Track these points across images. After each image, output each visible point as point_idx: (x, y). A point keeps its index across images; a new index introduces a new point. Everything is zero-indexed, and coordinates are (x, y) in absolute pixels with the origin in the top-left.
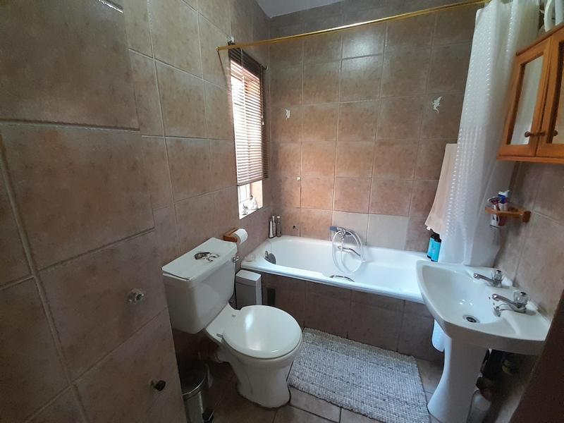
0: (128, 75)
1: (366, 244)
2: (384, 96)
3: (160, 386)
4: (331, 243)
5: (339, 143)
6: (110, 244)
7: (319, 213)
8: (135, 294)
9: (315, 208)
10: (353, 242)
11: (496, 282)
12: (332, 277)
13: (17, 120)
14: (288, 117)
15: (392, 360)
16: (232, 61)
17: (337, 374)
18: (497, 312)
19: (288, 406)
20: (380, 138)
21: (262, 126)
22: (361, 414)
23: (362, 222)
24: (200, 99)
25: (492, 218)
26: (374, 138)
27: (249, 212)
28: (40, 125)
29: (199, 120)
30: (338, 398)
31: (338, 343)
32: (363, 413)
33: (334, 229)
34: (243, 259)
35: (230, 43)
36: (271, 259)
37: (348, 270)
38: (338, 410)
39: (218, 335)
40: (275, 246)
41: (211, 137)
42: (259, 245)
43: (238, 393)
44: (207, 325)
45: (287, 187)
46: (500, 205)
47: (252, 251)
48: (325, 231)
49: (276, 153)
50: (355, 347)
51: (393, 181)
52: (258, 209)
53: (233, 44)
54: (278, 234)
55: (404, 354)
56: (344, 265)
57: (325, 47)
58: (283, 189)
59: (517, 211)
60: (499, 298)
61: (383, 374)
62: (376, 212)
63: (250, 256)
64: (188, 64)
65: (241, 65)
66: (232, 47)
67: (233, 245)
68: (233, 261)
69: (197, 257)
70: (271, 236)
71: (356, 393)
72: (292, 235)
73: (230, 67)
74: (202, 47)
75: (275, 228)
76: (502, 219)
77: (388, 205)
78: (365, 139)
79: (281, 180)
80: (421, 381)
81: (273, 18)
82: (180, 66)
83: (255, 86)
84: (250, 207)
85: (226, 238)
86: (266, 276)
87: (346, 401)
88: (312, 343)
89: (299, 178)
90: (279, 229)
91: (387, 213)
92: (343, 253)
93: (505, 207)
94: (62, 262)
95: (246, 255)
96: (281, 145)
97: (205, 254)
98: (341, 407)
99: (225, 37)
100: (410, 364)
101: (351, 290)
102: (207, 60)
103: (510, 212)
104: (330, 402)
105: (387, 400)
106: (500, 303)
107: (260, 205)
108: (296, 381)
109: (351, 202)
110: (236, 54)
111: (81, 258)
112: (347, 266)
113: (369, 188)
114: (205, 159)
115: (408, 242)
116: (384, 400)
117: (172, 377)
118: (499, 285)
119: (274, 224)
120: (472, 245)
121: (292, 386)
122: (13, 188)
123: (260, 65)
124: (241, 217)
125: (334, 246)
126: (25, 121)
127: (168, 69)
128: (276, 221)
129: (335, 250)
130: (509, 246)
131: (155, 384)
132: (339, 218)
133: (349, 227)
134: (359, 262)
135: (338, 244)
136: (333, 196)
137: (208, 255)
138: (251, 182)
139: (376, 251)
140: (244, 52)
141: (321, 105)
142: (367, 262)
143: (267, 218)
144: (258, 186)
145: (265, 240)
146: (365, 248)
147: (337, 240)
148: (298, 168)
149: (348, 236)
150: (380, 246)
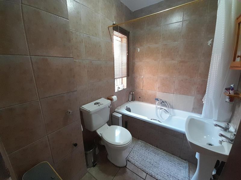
0: (70, 41)
1: (172, 108)
2: (182, 40)
3: (76, 145)
4: (155, 105)
5: (160, 62)
6: (62, 94)
7: (150, 92)
8: (68, 111)
9: (149, 90)
10: (166, 106)
11: (226, 129)
12: (152, 119)
13: (36, 56)
14: (139, 51)
15: (176, 160)
16: (114, 31)
17: (148, 160)
18: (221, 142)
19: (125, 168)
20: (180, 59)
21: (127, 55)
22: (155, 178)
23: (170, 97)
24: (100, 46)
25: (227, 98)
26: (177, 59)
27: (120, 90)
28: (43, 57)
29: (99, 54)
30: (147, 170)
31: (152, 148)
32: (156, 178)
33: (157, 100)
34: (116, 108)
35: (113, 24)
36: (129, 110)
37: (162, 118)
38: (145, 174)
39: (100, 134)
40: (130, 105)
41: (104, 60)
42: (124, 103)
43: (107, 158)
44: (97, 130)
45: (137, 80)
46: (231, 91)
47: (120, 106)
48: (154, 100)
49: (133, 66)
50: (160, 152)
51: (186, 79)
52: (124, 89)
53: (115, 24)
54: (133, 100)
55: (183, 159)
56: (161, 116)
57: (155, 21)
58: (136, 81)
59: (239, 94)
60: (222, 135)
61: (170, 165)
62: (178, 93)
63: (119, 107)
64: (96, 34)
65: (118, 32)
66: (114, 26)
67: (109, 101)
68: (109, 107)
69: (95, 104)
70: (130, 100)
71: (155, 170)
72: (139, 101)
73: (113, 34)
74: (102, 27)
75: (132, 97)
76: (232, 99)
77: (184, 90)
78: (173, 59)
79: (135, 77)
80: (189, 172)
81: (134, 11)
82: (93, 35)
83: (125, 40)
84: (121, 88)
85: (108, 99)
86: (124, 116)
87: (150, 172)
88: (141, 146)
89: (142, 77)
90: (133, 98)
91: (183, 94)
92: (161, 110)
93: (233, 92)
94: (47, 97)
95: (118, 107)
96: (136, 63)
97: (98, 103)
98: (147, 174)
99: (111, 22)
100: (185, 164)
101: (159, 126)
102: (103, 32)
103: (235, 95)
104: (143, 171)
105: (169, 176)
106: (223, 138)
107: (125, 87)
108: (130, 159)
109: (165, 88)
110: (116, 28)
111: (52, 97)
112: (162, 116)
113: (174, 82)
114: (101, 68)
115: (193, 109)
116: (168, 176)
117: (81, 143)
118: (228, 131)
119: (131, 95)
120: (217, 111)
121: (128, 161)
122: (34, 74)
123: (127, 31)
124: (116, 91)
125: (157, 107)
126: (39, 56)
127: (88, 36)
128: (132, 94)
129: (157, 109)
130: (236, 112)
131: (74, 144)
132: (159, 95)
133: (164, 100)
134: (168, 115)
135: (159, 107)
136: (157, 85)
137: (99, 104)
138: (122, 78)
139: (176, 111)
140: (119, 27)
141: (153, 46)
142: (172, 116)
143: (129, 93)
144: (125, 79)
145: (127, 102)
146: (171, 109)
147: (158, 105)
148: (142, 73)
149: (163, 103)
150: (179, 109)
